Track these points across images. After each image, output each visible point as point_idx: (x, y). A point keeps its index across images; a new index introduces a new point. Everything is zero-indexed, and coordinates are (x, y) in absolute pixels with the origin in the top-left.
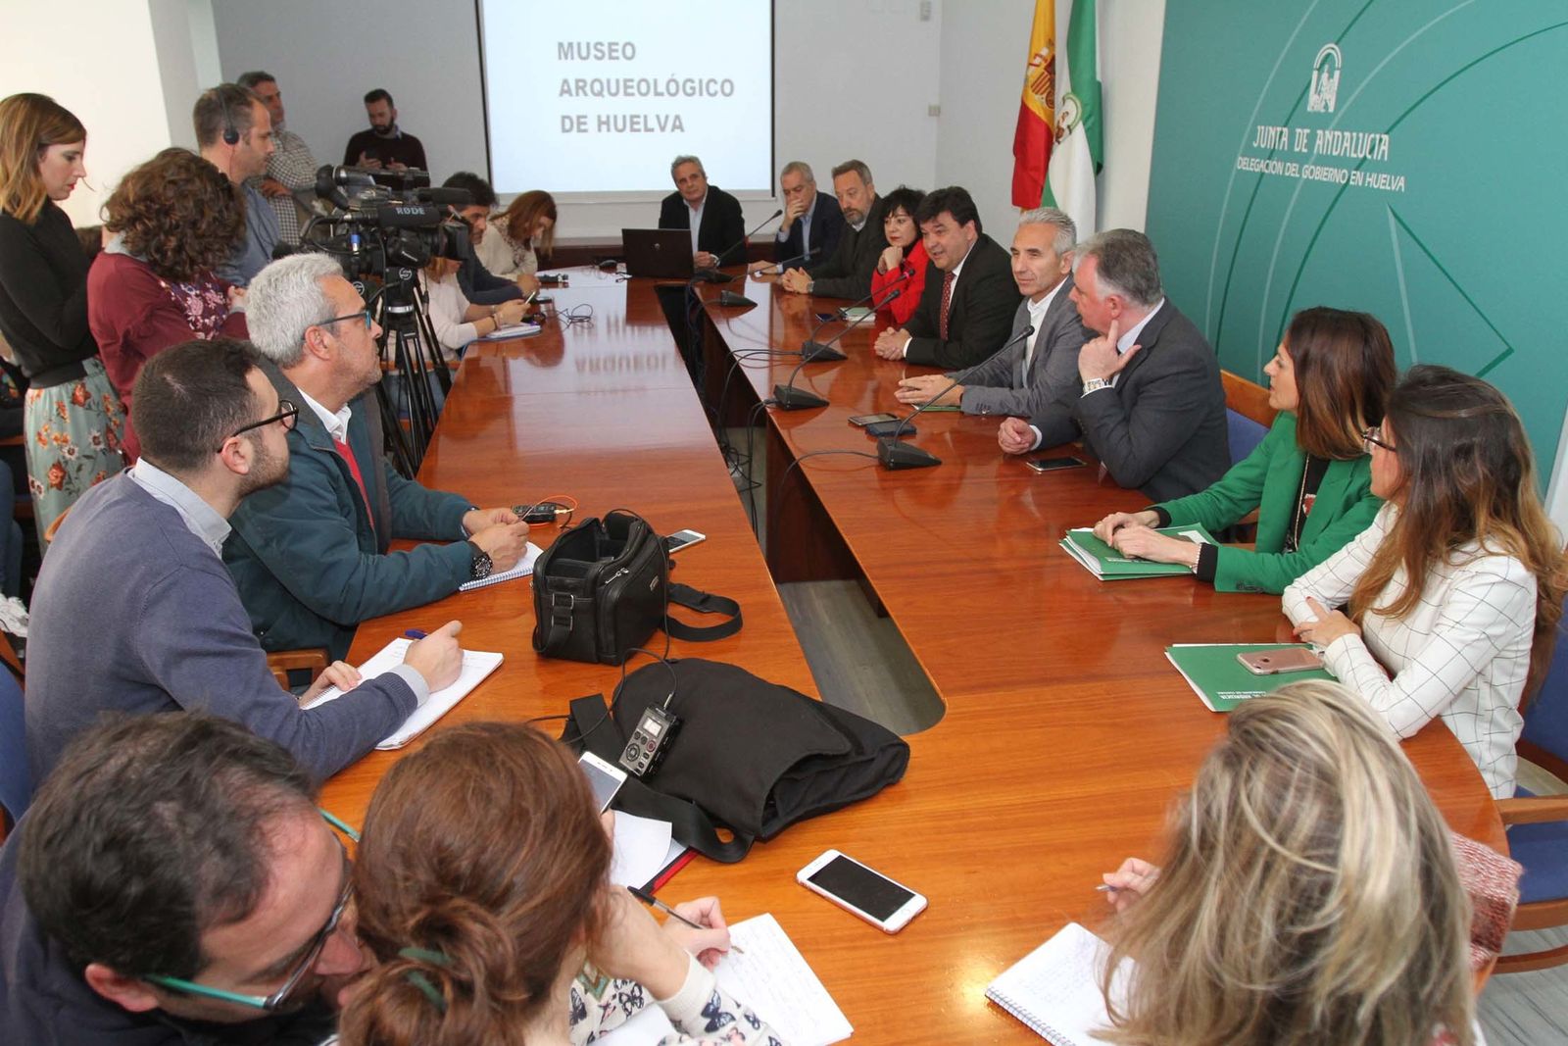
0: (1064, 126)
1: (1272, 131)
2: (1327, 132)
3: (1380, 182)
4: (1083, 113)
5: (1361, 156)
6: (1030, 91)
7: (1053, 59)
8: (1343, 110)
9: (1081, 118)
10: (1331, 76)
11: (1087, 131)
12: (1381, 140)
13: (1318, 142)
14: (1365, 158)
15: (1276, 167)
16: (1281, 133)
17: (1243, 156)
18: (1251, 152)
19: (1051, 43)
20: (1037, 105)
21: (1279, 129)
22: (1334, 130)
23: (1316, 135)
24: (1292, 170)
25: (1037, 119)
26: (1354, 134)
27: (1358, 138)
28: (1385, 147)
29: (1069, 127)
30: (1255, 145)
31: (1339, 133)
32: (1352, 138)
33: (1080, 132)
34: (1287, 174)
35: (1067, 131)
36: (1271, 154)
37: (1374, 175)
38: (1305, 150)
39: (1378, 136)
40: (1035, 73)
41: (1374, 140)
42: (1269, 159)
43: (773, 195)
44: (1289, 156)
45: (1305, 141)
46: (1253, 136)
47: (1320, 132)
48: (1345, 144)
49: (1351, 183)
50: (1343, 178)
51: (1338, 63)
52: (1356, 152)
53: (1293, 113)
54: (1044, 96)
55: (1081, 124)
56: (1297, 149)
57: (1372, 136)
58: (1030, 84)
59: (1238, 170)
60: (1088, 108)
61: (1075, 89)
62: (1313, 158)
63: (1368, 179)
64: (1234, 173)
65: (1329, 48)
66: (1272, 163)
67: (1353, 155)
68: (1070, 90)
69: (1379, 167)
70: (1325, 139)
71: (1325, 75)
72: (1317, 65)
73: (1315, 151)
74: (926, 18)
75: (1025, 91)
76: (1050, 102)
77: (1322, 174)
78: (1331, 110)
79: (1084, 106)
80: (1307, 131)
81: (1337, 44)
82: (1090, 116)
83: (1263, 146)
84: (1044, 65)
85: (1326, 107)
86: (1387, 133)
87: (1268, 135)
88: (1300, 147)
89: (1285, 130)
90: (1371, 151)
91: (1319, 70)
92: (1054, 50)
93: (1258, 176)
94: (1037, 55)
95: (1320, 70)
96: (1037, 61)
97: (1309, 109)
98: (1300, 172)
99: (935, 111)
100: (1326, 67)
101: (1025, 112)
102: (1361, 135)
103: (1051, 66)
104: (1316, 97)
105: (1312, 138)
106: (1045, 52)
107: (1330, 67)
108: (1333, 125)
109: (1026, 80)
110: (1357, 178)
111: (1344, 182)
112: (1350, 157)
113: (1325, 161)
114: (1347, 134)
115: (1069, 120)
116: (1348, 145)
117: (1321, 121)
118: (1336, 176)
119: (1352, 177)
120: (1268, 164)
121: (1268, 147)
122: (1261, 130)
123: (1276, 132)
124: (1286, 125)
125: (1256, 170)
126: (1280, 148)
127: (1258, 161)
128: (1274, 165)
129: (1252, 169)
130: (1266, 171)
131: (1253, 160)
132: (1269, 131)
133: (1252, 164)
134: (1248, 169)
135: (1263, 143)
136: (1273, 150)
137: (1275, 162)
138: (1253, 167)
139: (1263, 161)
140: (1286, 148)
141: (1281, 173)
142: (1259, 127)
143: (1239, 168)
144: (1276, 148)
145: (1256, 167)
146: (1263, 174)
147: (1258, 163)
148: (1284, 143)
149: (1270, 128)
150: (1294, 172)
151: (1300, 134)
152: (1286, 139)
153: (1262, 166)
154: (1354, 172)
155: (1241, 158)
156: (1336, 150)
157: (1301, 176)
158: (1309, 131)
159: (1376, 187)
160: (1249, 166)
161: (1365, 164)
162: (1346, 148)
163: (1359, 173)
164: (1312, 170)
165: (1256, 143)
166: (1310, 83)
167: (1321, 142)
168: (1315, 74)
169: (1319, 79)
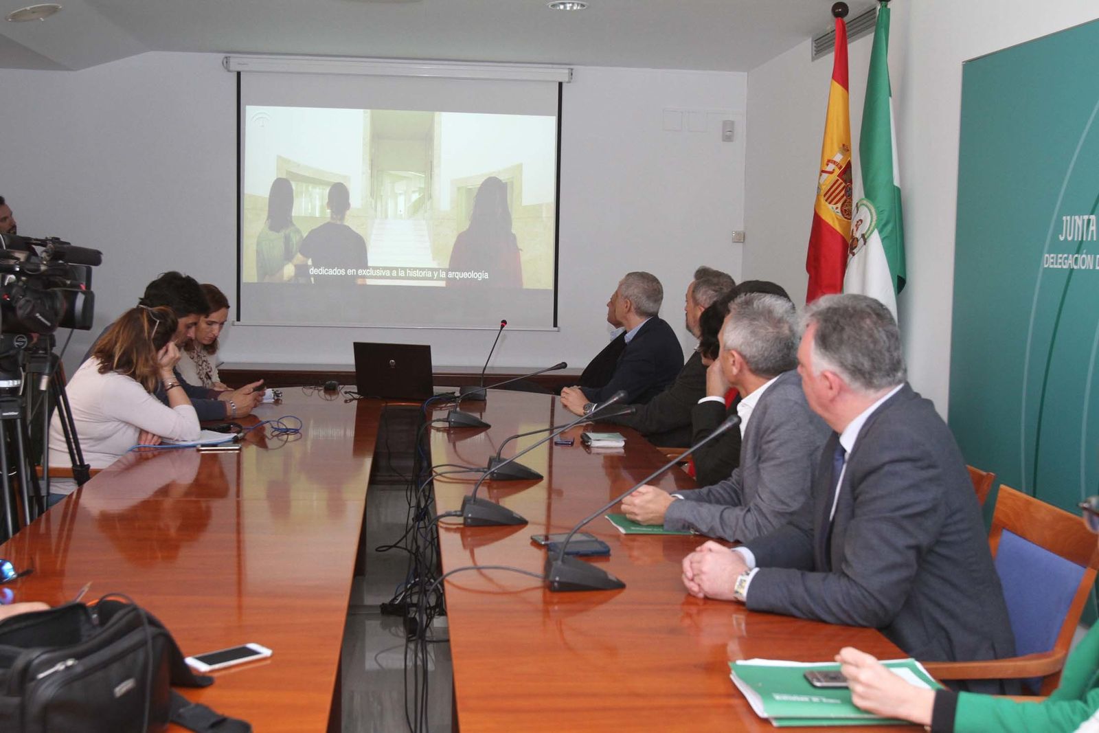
0: (858, 235)
1: (1079, 220)
4: (878, 220)
6: (823, 200)
7: (849, 165)
9: (876, 226)
11: (883, 240)
15: (1086, 262)
16: (1089, 220)
17: (1049, 253)
18: (1058, 247)
19: (846, 149)
20: (831, 214)
21: (1086, 218)
25: (832, 230)
29: (863, 236)
30: (1062, 238)
33: (875, 243)
35: (861, 241)
36: (1079, 247)
40: (828, 180)
42: (1078, 252)
43: (555, 325)
46: (1059, 229)
54: (839, 205)
55: (876, 231)
58: (823, 192)
59: (1045, 270)
60: (885, 216)
61: (869, 194)
64: (1040, 275)
66: (1080, 257)
68: (864, 197)
74: (728, 138)
75: (818, 200)
76: (847, 213)
79: (880, 213)
82: (885, 225)
83: (1070, 238)
84: (838, 171)
87: (1075, 225)
89: (1093, 217)
92: (850, 156)
93: (1068, 273)
94: (829, 161)
96: (831, 167)
99: (741, 238)
101: (818, 223)
103: (846, 171)
106: (838, 158)
109: (819, 188)
115: (863, 229)
120: (1077, 258)
121: (1076, 239)
122: (1067, 221)
123: (1083, 220)
124: (1092, 214)
125: (1065, 267)
126: (1089, 239)
127: (1066, 255)
128: (1084, 258)
129: (1060, 267)
130: (1075, 267)
131: (1060, 256)
132: (1075, 221)
133: (1059, 261)
134: (1055, 266)
135: (1070, 235)
136: (1081, 242)
137: (1084, 256)
138: (1060, 263)
139: (1071, 256)
140: (1095, 239)
141: (1091, 268)
142: (1064, 218)
143: (1046, 266)
144: (1084, 239)
145: (1065, 264)
146: (1072, 270)
147: (1067, 258)
148: (1093, 231)
149: (1077, 217)
152: (1094, 228)
153: (1070, 262)
155: (1048, 255)
160: (1057, 263)
165: (1062, 236)
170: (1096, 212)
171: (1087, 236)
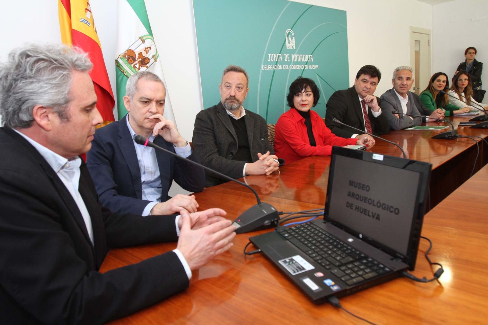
1: (275, 56)
2: (295, 55)
3: (313, 67)
5: (306, 61)
8: (298, 49)
10: (292, 39)
12: (310, 56)
13: (293, 58)
14: (307, 61)
15: (279, 67)
16: (279, 56)
17: (264, 65)
18: (268, 63)
21: (278, 55)
22: (297, 54)
23: (292, 56)
24: (286, 67)
26: (303, 55)
27: (304, 56)
28: (312, 58)
30: (269, 61)
31: (298, 55)
32: (303, 56)
34: (284, 69)
37: (311, 66)
38: (289, 61)
39: (309, 55)
41: (309, 56)
42: (276, 64)
44: (283, 63)
45: (288, 58)
46: (267, 57)
47: (292, 55)
49: (305, 68)
50: (303, 68)
51: (293, 35)
52: (305, 60)
53: (282, 49)
56: (286, 61)
57: (308, 55)
59: (263, 70)
62: (292, 63)
63: (309, 67)
64: (260, 72)
65: (289, 30)
66: (277, 66)
67: (304, 61)
69: (311, 63)
70: (295, 57)
71: (290, 38)
72: (286, 34)
73: (292, 61)
77: (296, 67)
78: (295, 48)
80: (288, 55)
81: (291, 29)
85: (293, 47)
86: (311, 54)
87: (274, 57)
90: (309, 59)
95: (288, 36)
97: (287, 48)
98: (289, 67)
100: (290, 36)
102: (305, 55)
104: (289, 44)
105: (290, 58)
108: (296, 53)
110: (307, 67)
113: (296, 63)
114: (301, 55)
116: (302, 58)
117: (291, 52)
118: (301, 67)
119: (305, 67)
120: (276, 67)
121: (275, 61)
122: (270, 56)
123: (277, 56)
124: (280, 54)
126: (280, 61)
127: (272, 66)
128: (279, 66)
130: (276, 69)
131: (269, 66)
132: (274, 56)
133: (269, 67)
135: (272, 60)
138: (270, 68)
139: (273, 66)
140: (282, 61)
141: (282, 69)
142: (269, 54)
144: (278, 61)
145: (271, 68)
146: (275, 70)
147: (272, 67)
148: (281, 59)
149: (274, 54)
150: (287, 68)
151: (286, 56)
152: (281, 58)
153: (274, 67)
154: (305, 65)
155: (264, 66)
156: (299, 60)
157: (289, 69)
158: (289, 55)
159: (312, 68)
160: (268, 68)
161: (308, 63)
162: (302, 59)
163: (307, 66)
164: (293, 66)
165: (269, 60)
166: (285, 40)
167: (294, 58)
168: (287, 38)
169: (288, 39)
170: (281, 53)
171: (279, 60)
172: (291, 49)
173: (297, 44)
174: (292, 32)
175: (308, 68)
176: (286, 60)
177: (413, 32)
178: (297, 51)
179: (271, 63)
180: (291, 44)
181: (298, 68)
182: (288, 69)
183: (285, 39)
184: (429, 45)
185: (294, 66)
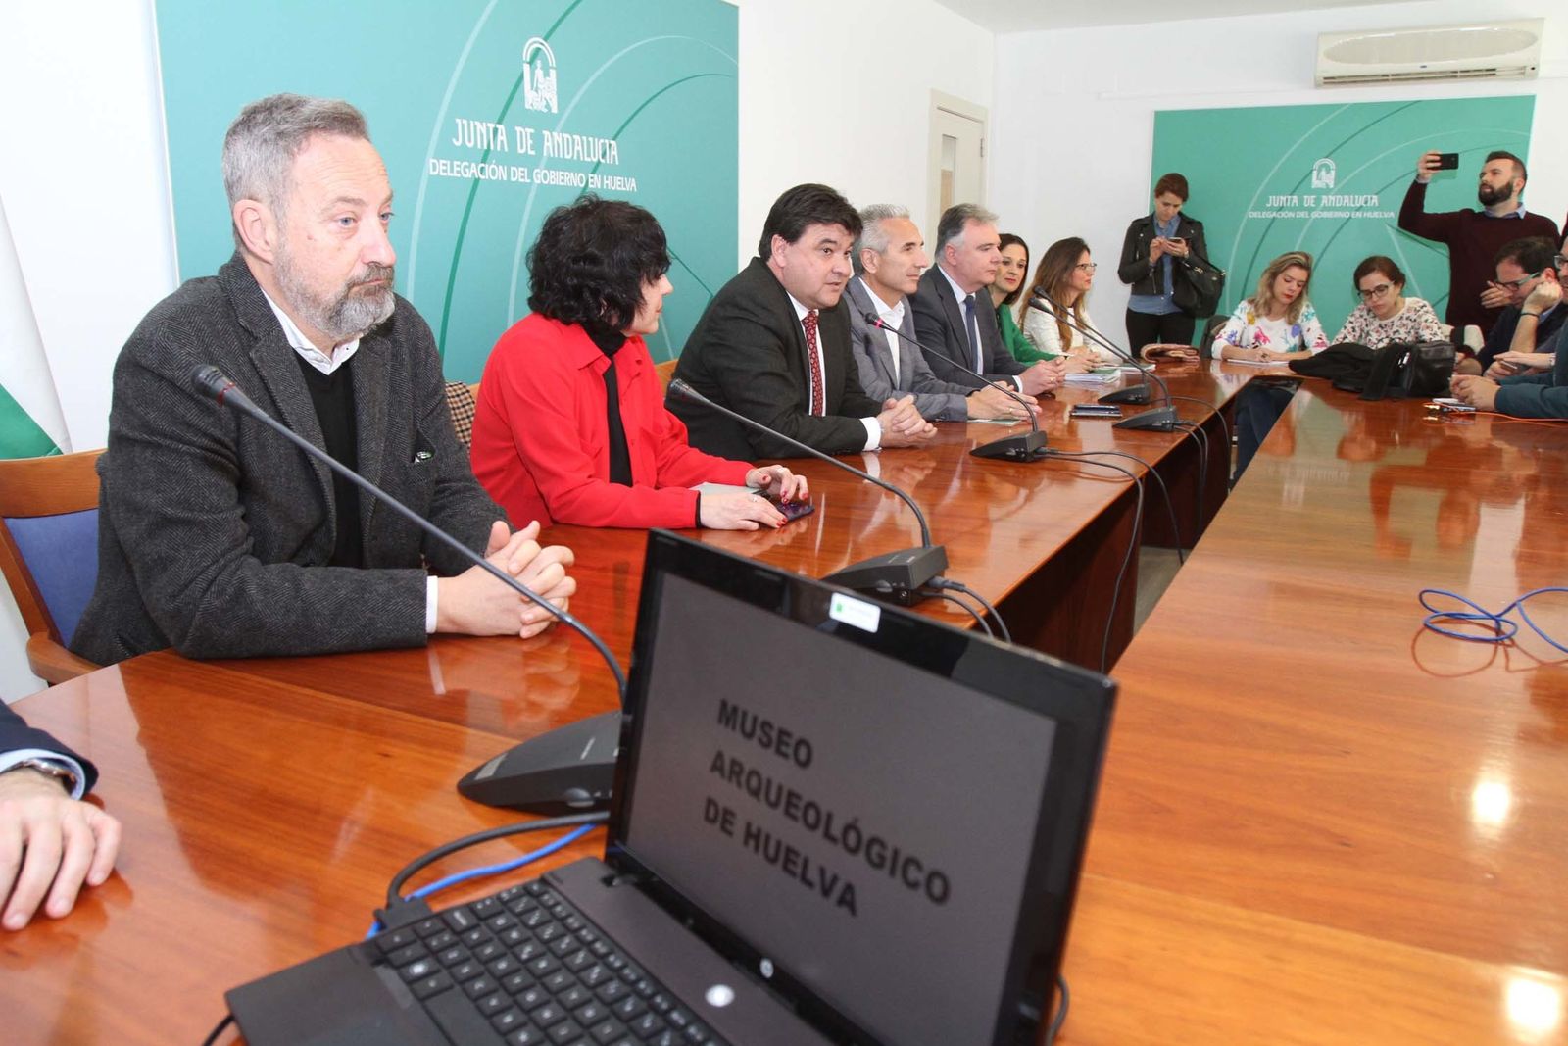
1: (481, 128)
2: (555, 134)
3: (617, 183)
5: (595, 160)
8: (569, 111)
10: (546, 74)
12: (610, 145)
13: (546, 144)
14: (599, 162)
15: (495, 172)
16: (495, 131)
17: (437, 157)
18: (447, 152)
21: (491, 126)
22: (562, 133)
23: (543, 136)
24: (519, 174)
26: (584, 138)
27: (588, 142)
28: (614, 152)
30: (458, 144)
31: (566, 136)
32: (582, 142)
34: (513, 180)
36: (486, 156)
37: (610, 178)
38: (533, 153)
39: (606, 142)
41: (603, 145)
42: (484, 161)
44: (511, 158)
45: (530, 142)
46: (450, 130)
47: (546, 133)
48: (576, 148)
49: (590, 186)
50: (582, 183)
51: (552, 61)
52: (589, 156)
53: (508, 107)
56: (520, 151)
57: (602, 141)
59: (431, 176)
62: (543, 162)
63: (605, 182)
65: (535, 42)
66: (488, 168)
67: (587, 159)
69: (613, 171)
70: (553, 141)
71: (539, 72)
72: (527, 55)
73: (545, 154)
77: (556, 178)
78: (555, 110)
80: (530, 131)
81: (545, 39)
83: (470, 145)
85: (548, 106)
86: (614, 139)
87: (476, 132)
88: (525, 147)
89: (500, 127)
90: (604, 155)
91: (531, 63)
93: (471, 185)
97: (527, 106)
98: (530, 176)
100: (538, 63)
102: (591, 139)
104: (533, 94)
105: (538, 142)
107: (543, 63)
108: (560, 126)
110: (595, 181)
111: (583, 186)
112: (584, 161)
113: (555, 164)
114: (577, 138)
116: (580, 148)
117: (542, 121)
118: (574, 180)
119: (590, 181)
120: (482, 168)
121: (479, 146)
122: (463, 125)
123: (488, 128)
124: (499, 122)
125: (465, 176)
126: (499, 148)
127: (467, 163)
128: (493, 169)
129: (459, 175)
130: (482, 177)
131: (455, 163)
132: (475, 127)
133: (455, 168)
134: (450, 174)
135: (470, 141)
136: (488, 151)
137: (492, 166)
138: (458, 172)
139: (473, 165)
140: (506, 150)
141: (505, 178)
142: (458, 121)
143: (432, 173)
144: (492, 148)
145: (465, 172)
146: (477, 181)
147: (469, 167)
148: (502, 142)
149: (477, 123)
150: (523, 177)
151: (521, 133)
152: (504, 138)
153: (473, 171)
154: (590, 176)
155: (435, 161)
156: (569, 153)
157: (532, 180)
158: (532, 131)
159: (613, 189)
160: (452, 171)
161: (600, 168)
162: (578, 152)
163: (595, 176)
164: (545, 174)
165: (457, 140)
166: (522, 77)
167: (550, 144)
168: (527, 68)
169: (533, 74)
170: (504, 121)
171: (495, 145)
172: (541, 111)
173: (563, 95)
174: (547, 49)
175: (599, 187)
176: (522, 148)
177: (939, 108)
178: (562, 122)
179: (464, 154)
180: (541, 92)
181: (563, 181)
182: (529, 181)
183: (520, 74)
184: (982, 156)
185: (551, 172)
